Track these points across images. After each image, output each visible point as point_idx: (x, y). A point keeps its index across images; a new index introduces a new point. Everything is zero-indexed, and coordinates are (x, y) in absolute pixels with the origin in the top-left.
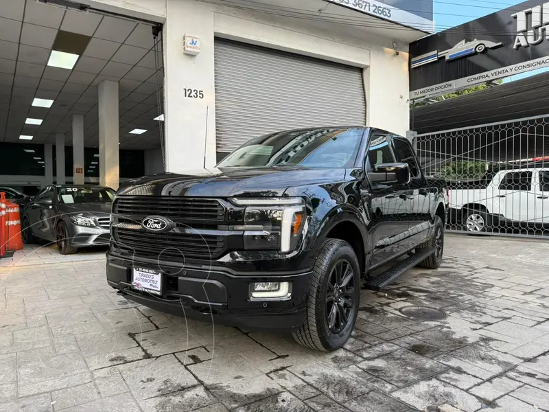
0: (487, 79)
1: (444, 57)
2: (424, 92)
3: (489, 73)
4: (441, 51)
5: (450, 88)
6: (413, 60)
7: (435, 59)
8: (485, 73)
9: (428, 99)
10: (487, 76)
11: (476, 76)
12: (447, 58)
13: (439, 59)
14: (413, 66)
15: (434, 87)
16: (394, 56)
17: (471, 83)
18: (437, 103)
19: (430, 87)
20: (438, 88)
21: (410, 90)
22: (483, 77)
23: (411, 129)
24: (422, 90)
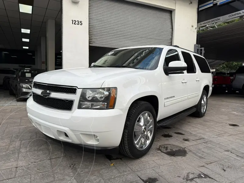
0: (240, 15)
1: (217, 3)
2: (205, 23)
3: (241, 12)
4: (215, 1)
5: (219, 21)
6: (200, 6)
7: (212, 5)
8: (239, 12)
9: (208, 27)
10: (240, 13)
11: (234, 14)
12: (218, 4)
13: (214, 5)
14: (200, 9)
15: (210, 20)
16: (190, 4)
17: (231, 17)
18: (212, 29)
19: (208, 21)
20: (213, 21)
21: (198, 23)
22: (237, 14)
23: (197, 43)
24: (204, 22)
